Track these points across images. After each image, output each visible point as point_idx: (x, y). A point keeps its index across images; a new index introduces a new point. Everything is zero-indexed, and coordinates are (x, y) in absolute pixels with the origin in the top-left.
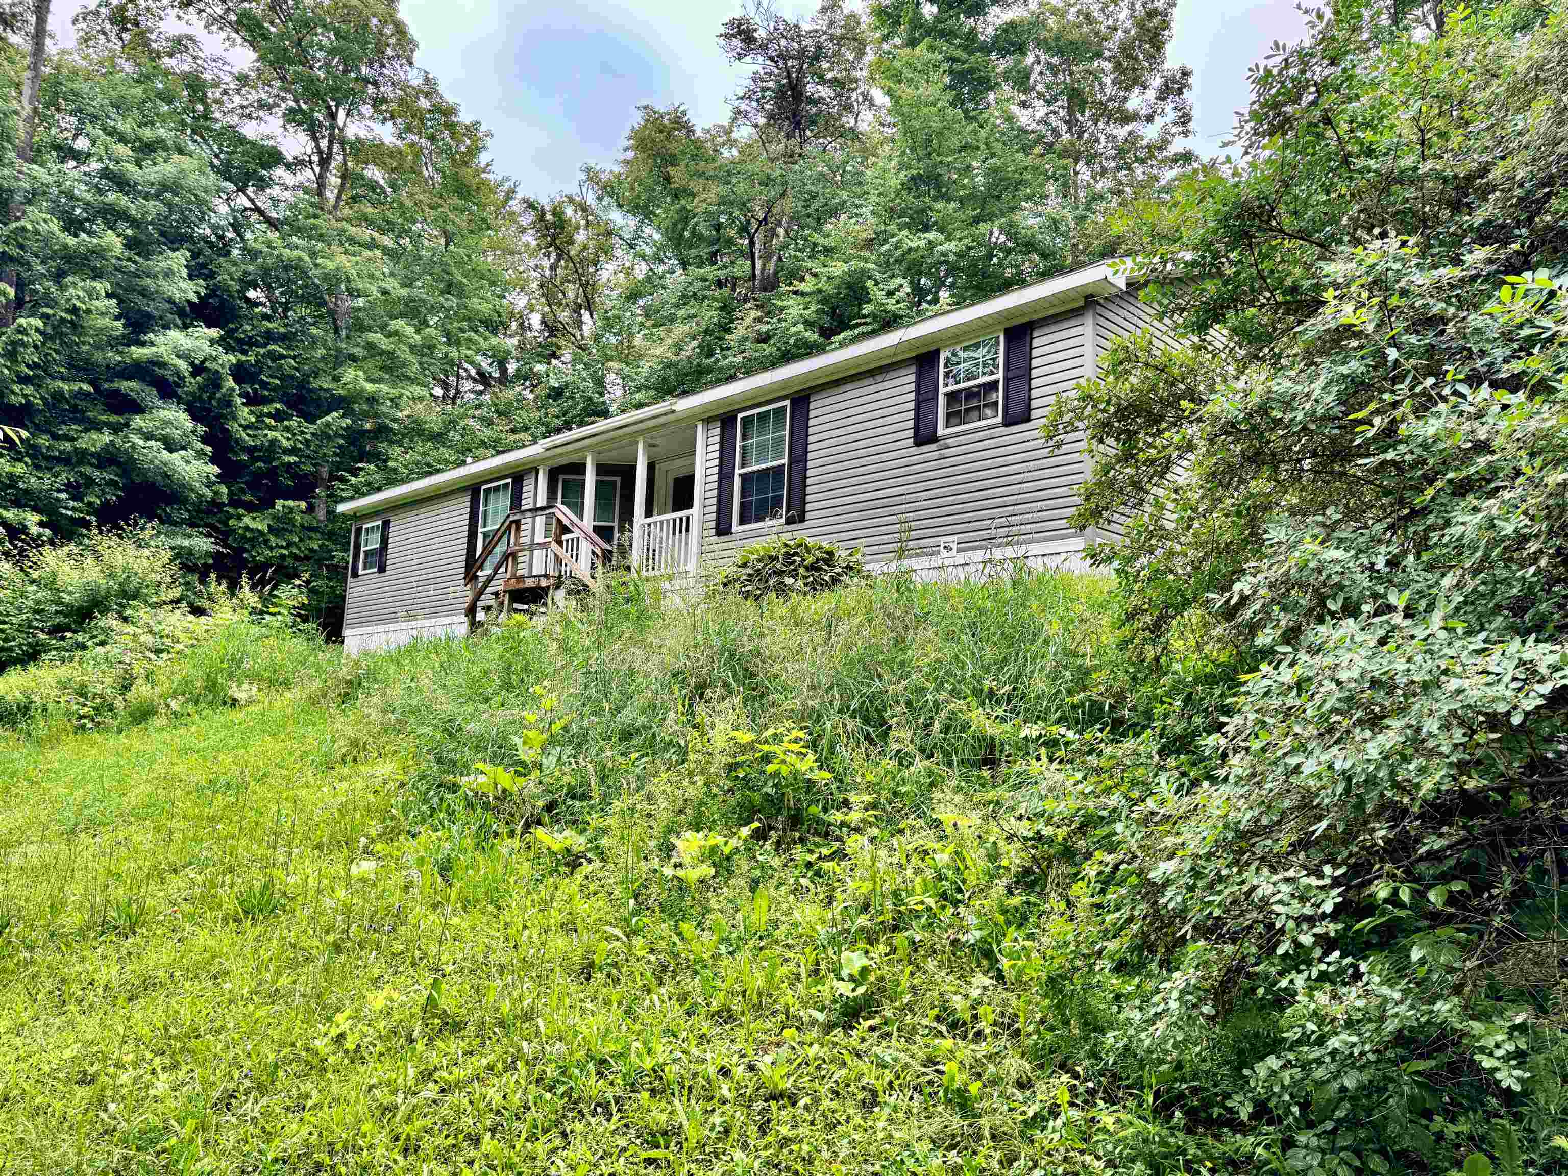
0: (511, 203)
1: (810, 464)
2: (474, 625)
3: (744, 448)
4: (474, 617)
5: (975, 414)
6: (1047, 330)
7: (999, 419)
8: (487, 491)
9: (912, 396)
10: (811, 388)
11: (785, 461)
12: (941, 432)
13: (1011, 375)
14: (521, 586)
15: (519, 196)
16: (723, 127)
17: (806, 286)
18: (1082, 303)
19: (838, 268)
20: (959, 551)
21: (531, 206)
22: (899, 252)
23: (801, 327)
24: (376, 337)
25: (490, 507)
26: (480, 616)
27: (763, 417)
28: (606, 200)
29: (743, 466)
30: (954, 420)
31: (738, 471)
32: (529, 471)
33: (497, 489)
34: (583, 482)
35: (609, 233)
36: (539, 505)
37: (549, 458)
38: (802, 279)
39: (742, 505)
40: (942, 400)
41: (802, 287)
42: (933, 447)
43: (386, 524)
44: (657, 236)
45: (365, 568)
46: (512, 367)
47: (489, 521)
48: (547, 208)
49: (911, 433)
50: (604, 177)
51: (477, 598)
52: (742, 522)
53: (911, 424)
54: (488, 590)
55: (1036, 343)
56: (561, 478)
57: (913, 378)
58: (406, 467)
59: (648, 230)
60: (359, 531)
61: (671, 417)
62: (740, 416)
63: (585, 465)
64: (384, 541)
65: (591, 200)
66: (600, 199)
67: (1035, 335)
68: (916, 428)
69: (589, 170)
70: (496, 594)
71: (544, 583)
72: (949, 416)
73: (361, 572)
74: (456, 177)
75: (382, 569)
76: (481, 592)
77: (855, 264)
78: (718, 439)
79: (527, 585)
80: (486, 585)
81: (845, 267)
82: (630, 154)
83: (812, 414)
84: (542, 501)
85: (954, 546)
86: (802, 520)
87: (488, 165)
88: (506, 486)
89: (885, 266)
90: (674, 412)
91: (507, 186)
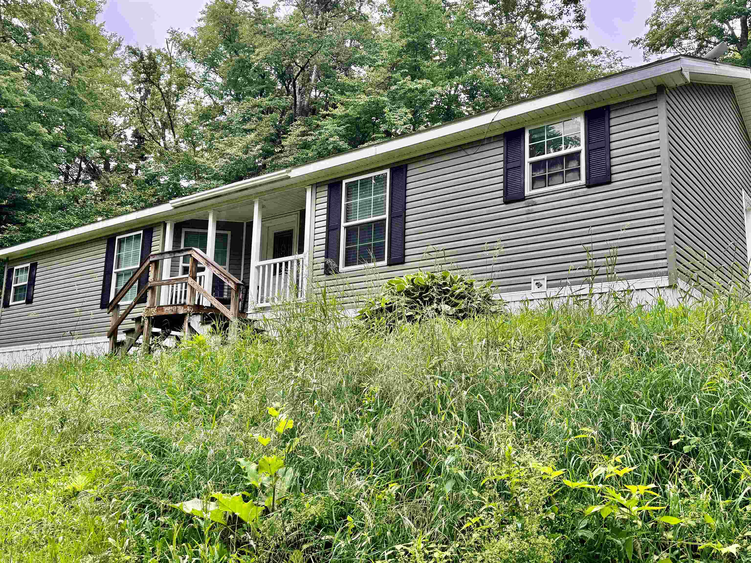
0: (117, 52)
1: (408, 219)
2: (117, 345)
3: (347, 206)
4: (115, 338)
5: (558, 178)
6: (621, 113)
7: (583, 181)
8: (121, 241)
9: (501, 164)
10: (407, 160)
11: (386, 216)
12: (528, 192)
13: (591, 147)
14: (160, 313)
15: (124, 44)
16: (269, 8)
17: (339, 111)
18: (654, 91)
19: (363, 99)
20: (548, 286)
21: (134, 52)
22: (403, 91)
23: (336, 138)
24: (19, 135)
25: (123, 254)
26: (121, 337)
27: (365, 182)
28: (184, 54)
29: (347, 220)
30: (538, 184)
31: (343, 224)
32: (158, 225)
33: (129, 238)
34: (205, 235)
35: (187, 76)
36: (166, 250)
37: (176, 214)
38: (335, 107)
39: (347, 251)
40: (528, 168)
41: (335, 112)
42: (522, 204)
43: (34, 266)
44: (219, 80)
45: (14, 300)
46: (113, 164)
47: (123, 263)
48: (146, 54)
49: (501, 193)
50: (184, 38)
51: (119, 323)
52: (347, 264)
53: (501, 186)
54: (129, 316)
55: (612, 122)
56: (184, 230)
57: (501, 150)
58: (41, 228)
59: (213, 75)
60: (10, 272)
61: (285, 183)
62: (344, 182)
63: (207, 221)
64: (32, 280)
65: (174, 52)
66: (180, 52)
67: (612, 115)
68: (506, 190)
69: (173, 32)
70: (138, 320)
71: (181, 311)
72: (534, 180)
73: (11, 303)
74: (79, 29)
75: (29, 301)
76: (124, 317)
77: (373, 98)
78: (326, 199)
79: (164, 313)
80: (128, 312)
81: (367, 99)
82: (202, 24)
83: (409, 180)
84: (168, 247)
85: (544, 283)
86: (403, 262)
87: (101, 25)
88: (138, 236)
89: (393, 100)
90: (289, 177)
91: (113, 40)
